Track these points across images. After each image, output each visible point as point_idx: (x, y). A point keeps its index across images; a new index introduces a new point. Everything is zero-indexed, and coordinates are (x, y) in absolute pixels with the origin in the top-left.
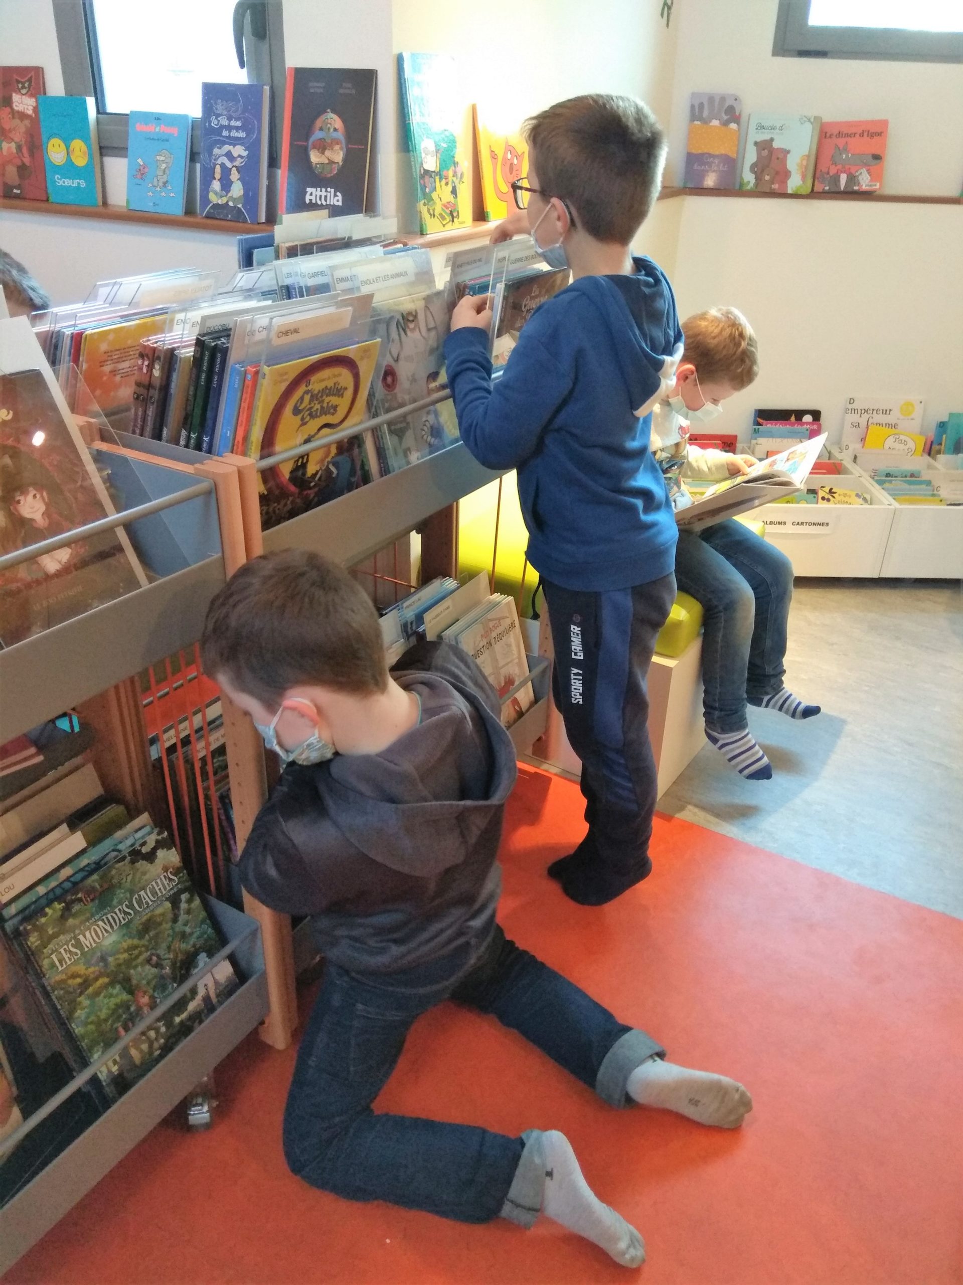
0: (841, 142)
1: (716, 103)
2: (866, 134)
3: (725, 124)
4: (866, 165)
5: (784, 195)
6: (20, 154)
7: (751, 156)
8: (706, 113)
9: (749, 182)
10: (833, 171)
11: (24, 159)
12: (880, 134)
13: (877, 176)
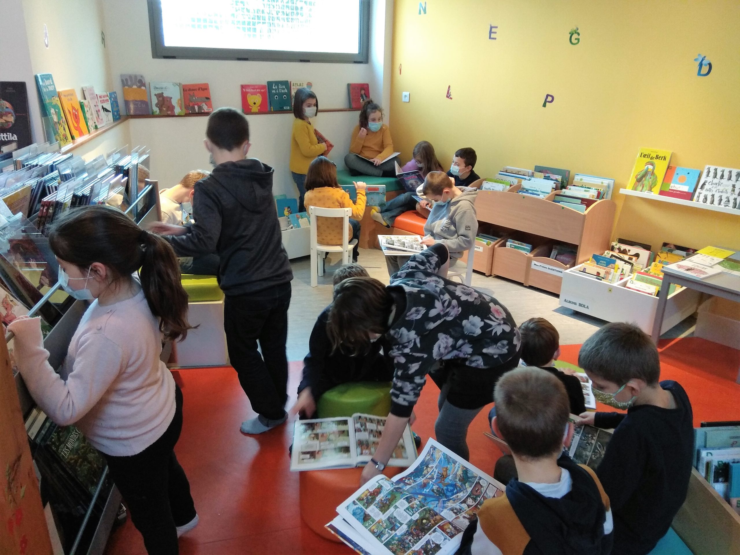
0: (191, 93)
1: (133, 79)
2: (200, 89)
3: (140, 87)
4: (204, 102)
5: (174, 116)
7: (155, 100)
8: (129, 83)
9: (156, 112)
10: (191, 105)
12: (206, 89)
13: (210, 106)
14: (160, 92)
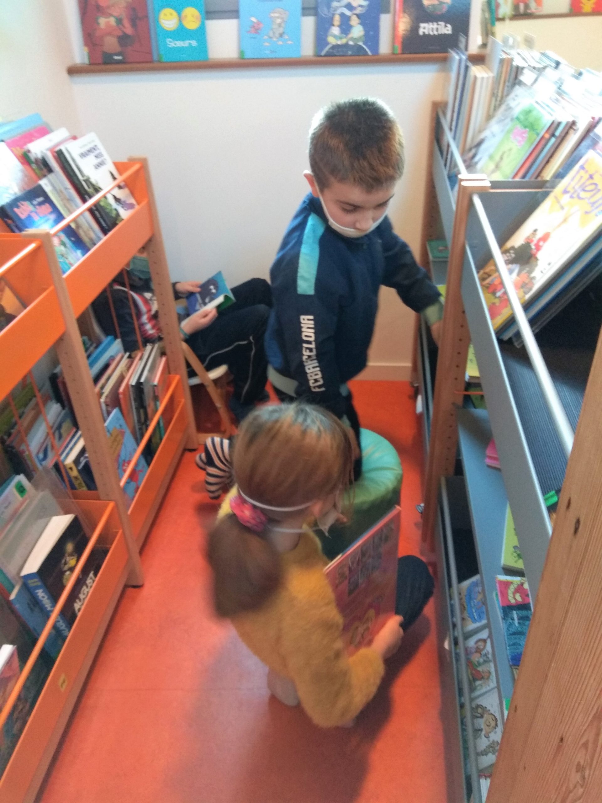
6: (121, 26)
11: (125, 30)
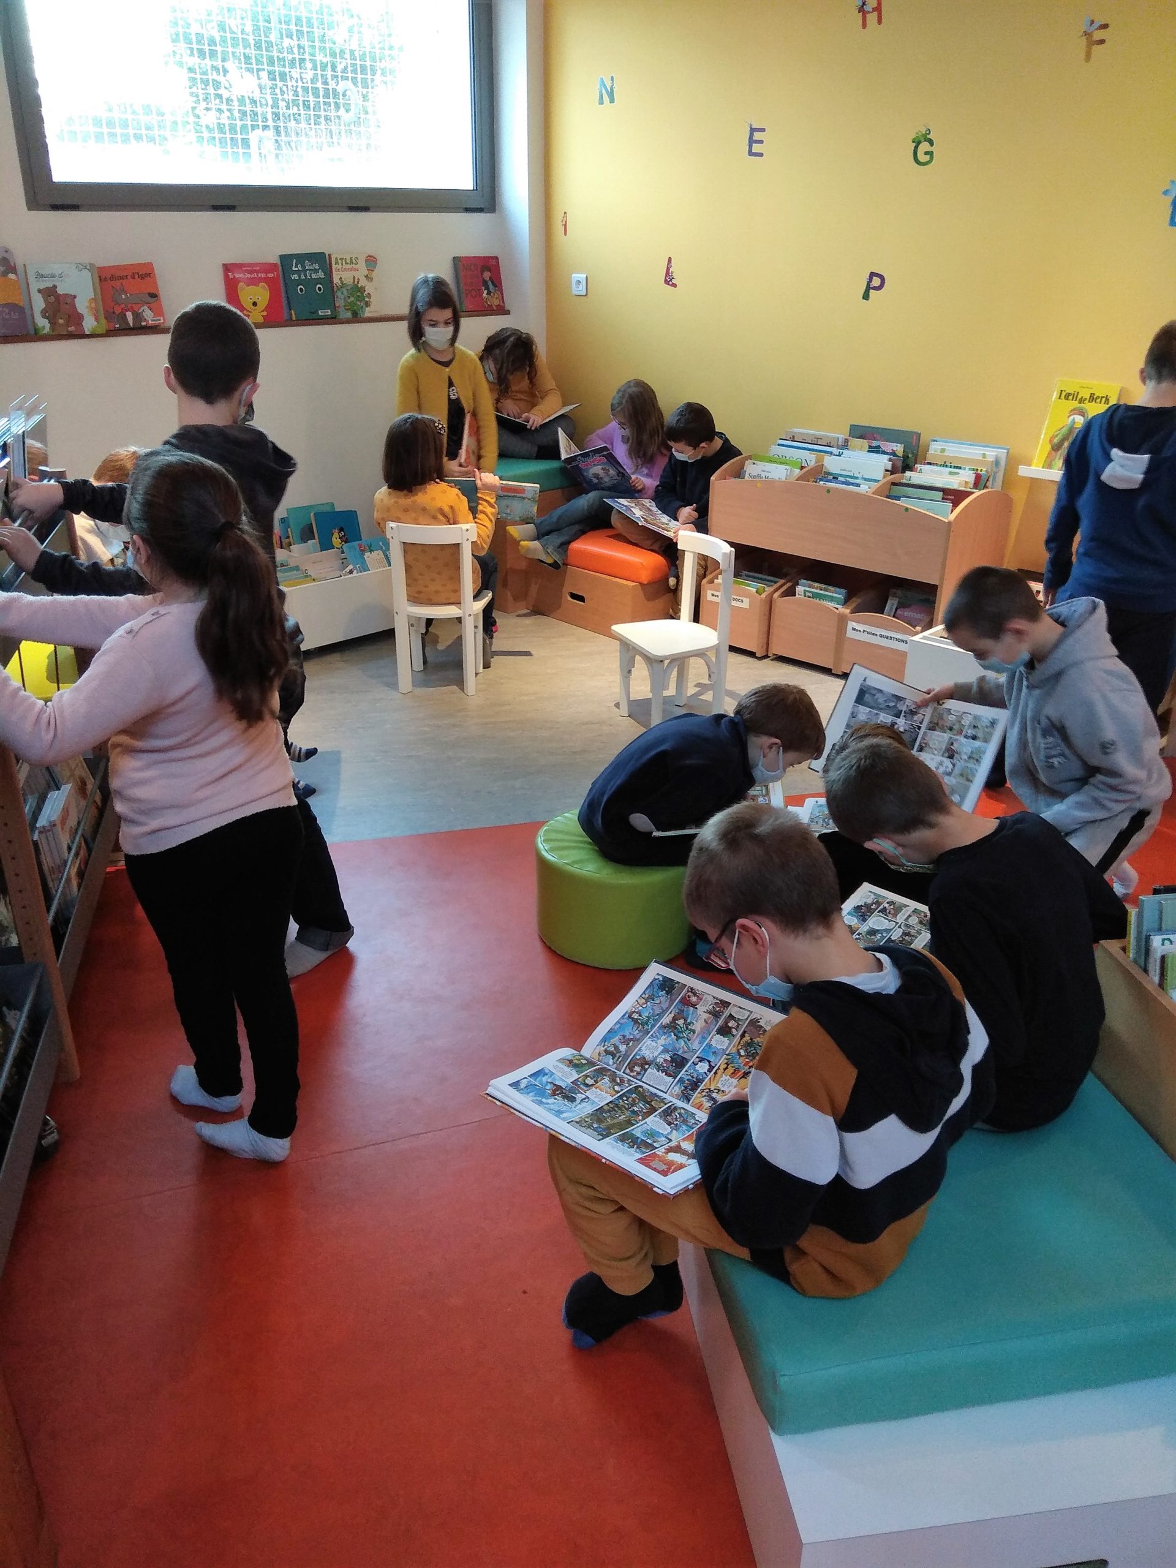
0: (117, 284)
2: (136, 276)
3: (4, 275)
4: (146, 303)
5: (83, 336)
7: (39, 303)
9: (44, 327)
10: (118, 312)
12: (149, 275)
13: (158, 311)
14: (47, 284)
